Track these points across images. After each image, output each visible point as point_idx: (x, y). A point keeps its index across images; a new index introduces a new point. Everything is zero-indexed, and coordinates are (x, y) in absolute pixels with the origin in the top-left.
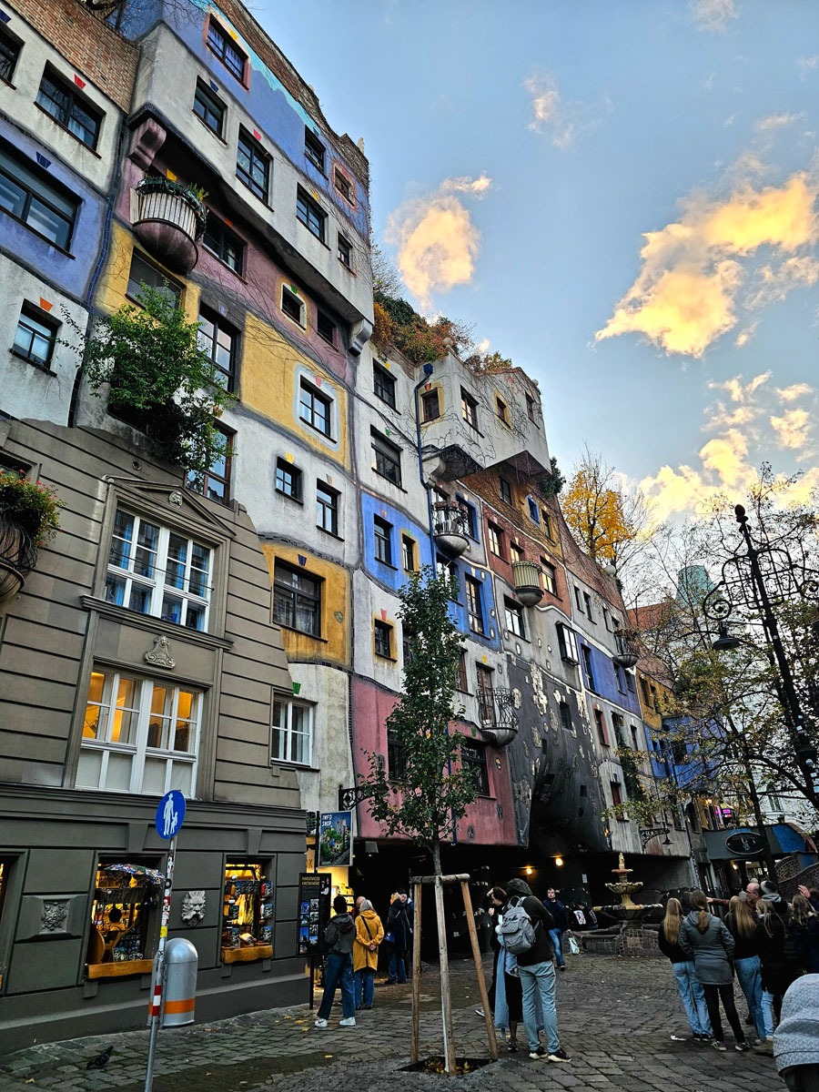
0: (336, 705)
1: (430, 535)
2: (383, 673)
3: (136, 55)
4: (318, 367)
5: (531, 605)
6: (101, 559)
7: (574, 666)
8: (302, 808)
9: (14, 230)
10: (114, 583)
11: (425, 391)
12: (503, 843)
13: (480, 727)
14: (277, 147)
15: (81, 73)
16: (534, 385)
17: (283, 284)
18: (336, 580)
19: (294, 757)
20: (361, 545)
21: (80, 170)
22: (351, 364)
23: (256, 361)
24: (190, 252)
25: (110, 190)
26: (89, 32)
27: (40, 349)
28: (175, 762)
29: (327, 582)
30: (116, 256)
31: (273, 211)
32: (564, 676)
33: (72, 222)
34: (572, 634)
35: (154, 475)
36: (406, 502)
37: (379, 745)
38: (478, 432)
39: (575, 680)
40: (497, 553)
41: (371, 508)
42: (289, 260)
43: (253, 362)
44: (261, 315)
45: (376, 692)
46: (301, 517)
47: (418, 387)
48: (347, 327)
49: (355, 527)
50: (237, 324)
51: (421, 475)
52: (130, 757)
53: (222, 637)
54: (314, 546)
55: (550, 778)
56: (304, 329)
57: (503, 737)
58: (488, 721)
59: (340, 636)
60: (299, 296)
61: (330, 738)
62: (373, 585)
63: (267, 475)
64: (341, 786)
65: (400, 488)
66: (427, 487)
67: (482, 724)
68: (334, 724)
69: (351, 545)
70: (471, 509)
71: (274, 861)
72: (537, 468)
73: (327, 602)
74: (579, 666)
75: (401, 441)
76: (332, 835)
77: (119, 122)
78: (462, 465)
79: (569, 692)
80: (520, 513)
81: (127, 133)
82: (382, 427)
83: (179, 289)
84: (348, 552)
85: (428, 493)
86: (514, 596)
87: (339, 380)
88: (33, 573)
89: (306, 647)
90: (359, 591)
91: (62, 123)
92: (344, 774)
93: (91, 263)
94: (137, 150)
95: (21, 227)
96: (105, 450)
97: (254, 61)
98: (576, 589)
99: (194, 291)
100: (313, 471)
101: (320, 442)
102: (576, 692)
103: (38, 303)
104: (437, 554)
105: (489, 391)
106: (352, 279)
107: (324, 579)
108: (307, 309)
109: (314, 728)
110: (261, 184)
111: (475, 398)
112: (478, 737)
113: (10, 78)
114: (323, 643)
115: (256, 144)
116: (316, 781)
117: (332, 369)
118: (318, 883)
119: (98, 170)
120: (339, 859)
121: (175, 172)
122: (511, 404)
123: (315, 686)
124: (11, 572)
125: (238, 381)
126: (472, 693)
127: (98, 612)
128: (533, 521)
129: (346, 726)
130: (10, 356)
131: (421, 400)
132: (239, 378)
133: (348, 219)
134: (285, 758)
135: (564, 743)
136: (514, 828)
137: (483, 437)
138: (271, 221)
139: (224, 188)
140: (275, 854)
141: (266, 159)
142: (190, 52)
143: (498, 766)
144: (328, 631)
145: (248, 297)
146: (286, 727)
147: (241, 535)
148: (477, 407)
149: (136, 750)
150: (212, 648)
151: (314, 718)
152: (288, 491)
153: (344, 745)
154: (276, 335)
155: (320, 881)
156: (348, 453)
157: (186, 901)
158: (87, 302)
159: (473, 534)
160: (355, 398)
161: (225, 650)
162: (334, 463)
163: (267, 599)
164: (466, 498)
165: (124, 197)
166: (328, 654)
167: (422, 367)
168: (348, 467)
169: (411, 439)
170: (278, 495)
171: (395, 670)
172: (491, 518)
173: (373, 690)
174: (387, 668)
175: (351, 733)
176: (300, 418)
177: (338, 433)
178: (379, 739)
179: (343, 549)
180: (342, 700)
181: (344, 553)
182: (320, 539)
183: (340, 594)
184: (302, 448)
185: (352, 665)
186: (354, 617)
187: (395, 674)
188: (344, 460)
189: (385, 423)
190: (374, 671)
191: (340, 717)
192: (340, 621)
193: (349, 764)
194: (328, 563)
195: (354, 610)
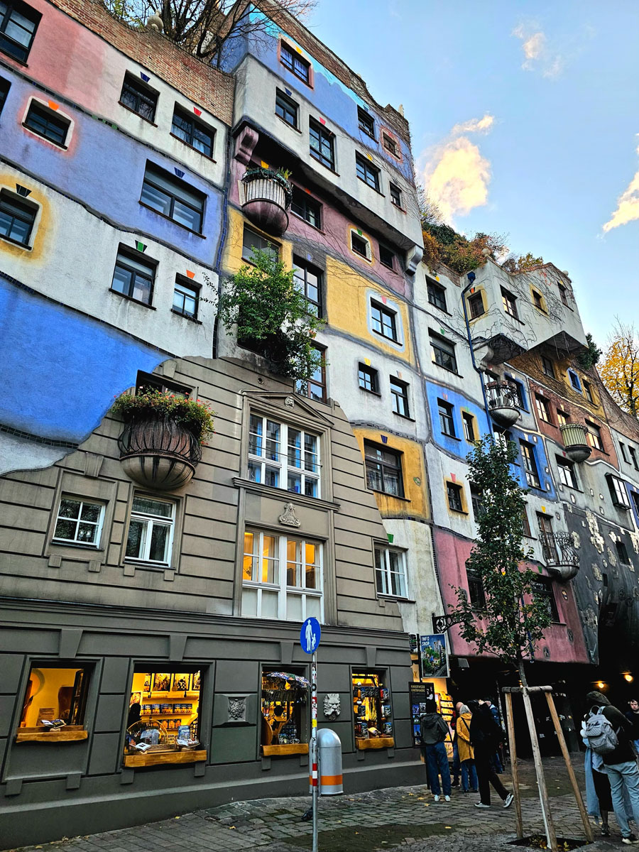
0: (423, 550)
1: (485, 410)
2: (458, 524)
3: (233, 82)
4: (383, 289)
5: (580, 461)
6: (243, 450)
7: (626, 510)
8: (405, 632)
9: (166, 225)
10: (254, 467)
11: (470, 294)
12: (576, 661)
13: (545, 565)
14: (338, 126)
15: (198, 105)
16: (565, 276)
17: (351, 229)
18: (412, 453)
19: (394, 592)
20: (429, 424)
21: (203, 174)
22: (408, 282)
23: (336, 291)
24: (283, 219)
25: (224, 184)
26: (200, 74)
27: (190, 307)
28: (308, 597)
29: (405, 454)
30: (232, 232)
31: (339, 176)
32: (617, 519)
33: (201, 213)
34: (621, 483)
35: (273, 386)
36: (463, 385)
37: (461, 582)
38: (519, 321)
39: (628, 522)
40: (546, 419)
41: (435, 393)
42: (354, 210)
43: (334, 293)
44: (337, 257)
45: (454, 539)
46: (380, 406)
47: (464, 292)
48: (403, 254)
49: (423, 410)
50: (320, 266)
51: (473, 362)
52: (276, 593)
53: (332, 501)
54: (392, 427)
55: (613, 606)
56: (370, 261)
57: (567, 573)
58: (552, 560)
59: (420, 496)
60: (364, 237)
61: (420, 577)
62: (442, 454)
63: (352, 377)
64: (433, 614)
65: (457, 374)
66: (479, 371)
67: (547, 562)
68: (423, 565)
69: (421, 424)
70: (519, 385)
71: (388, 671)
72: (574, 345)
73: (407, 470)
74: (631, 510)
75: (454, 337)
76: (431, 653)
77: (226, 134)
78: (507, 350)
79: (623, 533)
80: (563, 384)
81: (232, 141)
82: (437, 328)
83: (277, 247)
84: (419, 430)
85: (480, 376)
86: (564, 454)
87: (400, 297)
88: (200, 464)
89: (394, 506)
90: (431, 460)
91: (188, 143)
92: (435, 605)
93: (217, 239)
94: (240, 151)
95: (169, 222)
96: (239, 372)
97: (316, 67)
98: (622, 444)
99: (288, 246)
100: (386, 370)
101: (390, 347)
102: (630, 532)
103: (186, 275)
104: (493, 425)
105: (525, 286)
106: (404, 216)
107: (403, 453)
108: (371, 246)
109: (407, 568)
110: (329, 157)
111: (514, 293)
112: (544, 573)
113: (153, 120)
114: (407, 502)
115: (322, 128)
116: (413, 610)
117: (394, 289)
118: (423, 691)
119: (215, 172)
120: (439, 671)
121: (267, 162)
122: (546, 294)
123: (405, 536)
124: (186, 464)
125: (325, 309)
126: (535, 538)
127: (245, 488)
128: (575, 389)
129: (432, 566)
130: (171, 313)
131: (467, 302)
132: (325, 307)
133: (396, 170)
134: (388, 593)
135: (623, 577)
136: (585, 649)
137: (524, 324)
138: (339, 184)
139: (303, 166)
140: (388, 667)
141: (330, 137)
142: (270, 71)
143: (564, 597)
144: (410, 493)
145: (327, 245)
146: (386, 568)
147: (338, 424)
148: (516, 301)
149: (279, 588)
150: (325, 510)
151: (407, 560)
152: (369, 387)
153: (432, 582)
154: (349, 270)
155: (425, 689)
156: (412, 352)
157: (326, 701)
158: (217, 269)
159: (523, 406)
160: (414, 308)
161: (335, 512)
162: (401, 362)
163: (361, 470)
164: (514, 376)
165: (234, 187)
166: (412, 511)
167: (466, 276)
168: (413, 363)
169: (462, 335)
170: (362, 391)
171: (468, 521)
172: (537, 391)
173: (451, 538)
174: (461, 520)
175: (437, 572)
176: (373, 330)
177: (403, 337)
178: (460, 576)
179: (415, 428)
180: (427, 546)
181: (416, 431)
182: (397, 421)
183: (416, 464)
184: (376, 353)
185: (432, 519)
186: (429, 481)
187: (468, 524)
188: (409, 358)
189: (439, 325)
190: (451, 522)
191: (427, 560)
192: (419, 484)
193: (438, 596)
194: (404, 440)
195: (428, 475)
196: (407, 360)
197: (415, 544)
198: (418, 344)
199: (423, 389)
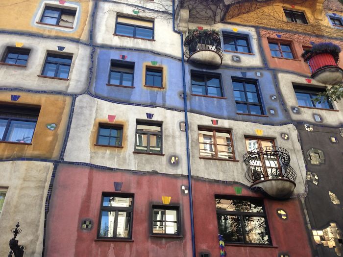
1: (181, 60)
2: (103, 157)
13: (249, 185)
18: (54, 104)
20: (90, 80)
29: (44, 107)
36: (154, 46)
37: (87, 211)
45: (90, 172)
46: (22, 74)
51: (174, 28)
54: (32, 88)
59: (50, 139)
62: (100, 101)
66: (179, 32)
69: (78, 81)
70: (246, 38)
75: (152, 14)
80: (317, 26)
82: (129, 11)
84: (73, 85)
85: (181, 36)
90: (81, 108)
92: (30, 238)
100: (44, 47)
101: (54, 31)
104: (191, 70)
114: (27, 146)
129: (42, 200)
143: (281, 217)
144: (35, 138)
156: (87, 30)
162: (68, 39)
166: (32, 152)
168: (84, 37)
169: (164, 10)
171: (122, 154)
172: (272, 36)
173: (87, 170)
174: (110, 153)
175: (48, 205)
176: (37, 23)
177: (77, 23)
178: (88, 207)
179: (67, 84)
180: (41, 182)
181: (68, 87)
182: (41, 83)
183: (56, 113)
184: (34, 38)
185: (61, 156)
186: (71, 124)
187: (121, 156)
188: (81, 35)
189: (134, 8)
190: (91, 157)
191: (35, 194)
192: (53, 129)
193: (39, 229)
194: (45, 95)
195: (71, 120)
196: (76, 37)
197: (21, 182)
198: (97, 25)
199: (92, 55)
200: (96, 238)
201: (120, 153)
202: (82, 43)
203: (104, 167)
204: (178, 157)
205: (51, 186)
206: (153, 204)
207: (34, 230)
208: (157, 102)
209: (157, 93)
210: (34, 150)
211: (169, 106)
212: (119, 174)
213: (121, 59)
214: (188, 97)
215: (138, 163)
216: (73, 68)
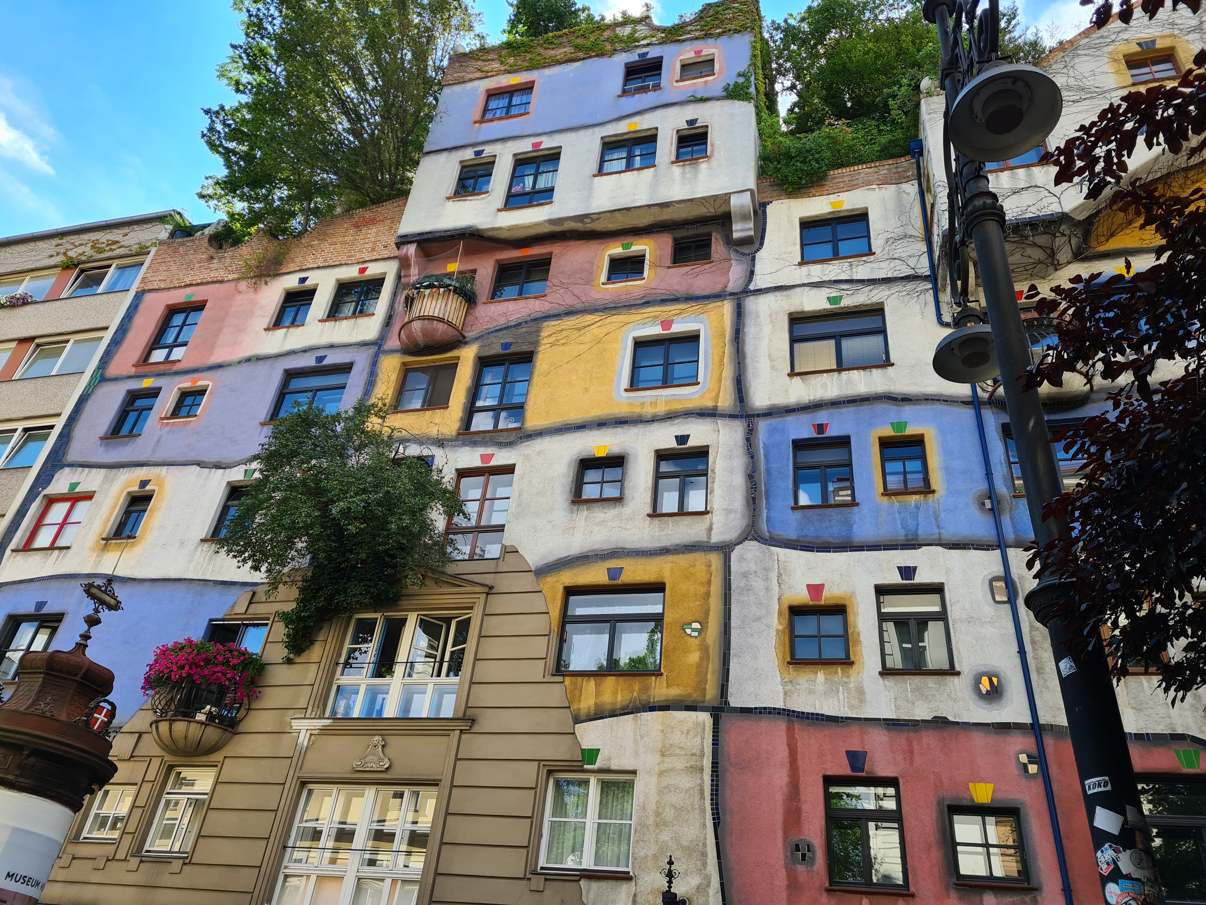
0: (679, 764)
1: (972, 402)
2: (811, 692)
4: (666, 308)
15: (365, 262)
17: (607, 253)
18: (690, 576)
20: (754, 502)
21: (353, 340)
22: (742, 259)
23: (552, 369)
25: (381, 333)
26: (376, 222)
29: (668, 586)
30: (381, 384)
31: (559, 201)
33: (341, 387)
36: (892, 380)
37: (799, 821)
41: (785, 435)
42: (599, 226)
43: (547, 373)
44: (568, 313)
45: (788, 730)
46: (618, 516)
51: (939, 314)
52: (343, 879)
54: (644, 544)
56: (649, 278)
59: (694, 657)
60: (636, 247)
62: (782, 553)
68: (674, 798)
69: (728, 511)
82: (820, 302)
84: (720, 524)
87: (713, 297)
89: (615, 693)
90: (746, 575)
97: (543, 77)
99: (469, 353)
100: (649, 444)
101: (663, 401)
107: (663, 584)
108: (652, 252)
113: (305, 318)
114: (653, 678)
115: (538, 154)
117: (696, 292)
119: (370, 327)
123: (631, 746)
127: (308, 730)
129: (702, 797)
132: (526, 405)
133: (697, 100)
138: (551, 214)
141: (555, 155)
142: (451, 150)
144: (667, 656)
145: (548, 306)
153: (697, 831)
156: (730, 381)
160: (750, 298)
161: (462, 732)
162: (693, 413)
163: (542, 646)
166: (665, 691)
168: (726, 404)
169: (908, 272)
170: (575, 508)
171: (852, 679)
173: (781, 725)
174: (826, 679)
175: (717, 809)
176: (626, 390)
177: (706, 367)
178: (798, 811)
179: (708, 525)
180: (694, 758)
181: (710, 529)
182: (657, 529)
183: (696, 595)
184: (626, 427)
185: (722, 697)
186: (730, 619)
187: (851, 685)
188: (717, 396)
189: (827, 290)
190: (785, 694)
191: (688, 785)
192: (696, 634)
193: (708, 861)
194: (670, 558)
195: (730, 608)
196: (710, 404)
197: (657, 758)
198: (749, 361)
199: (748, 440)
200: (827, 884)
201: (848, 677)
202: (723, 416)
203: (817, 714)
204: (996, 676)
205: (715, 765)
206: (947, 802)
207: (699, 863)
208: (920, 532)
209: (918, 508)
210: (668, 686)
211: (955, 539)
212: (855, 728)
213: (815, 435)
214: (1006, 505)
215: (896, 699)
216: (713, 482)
